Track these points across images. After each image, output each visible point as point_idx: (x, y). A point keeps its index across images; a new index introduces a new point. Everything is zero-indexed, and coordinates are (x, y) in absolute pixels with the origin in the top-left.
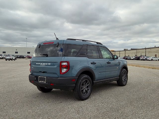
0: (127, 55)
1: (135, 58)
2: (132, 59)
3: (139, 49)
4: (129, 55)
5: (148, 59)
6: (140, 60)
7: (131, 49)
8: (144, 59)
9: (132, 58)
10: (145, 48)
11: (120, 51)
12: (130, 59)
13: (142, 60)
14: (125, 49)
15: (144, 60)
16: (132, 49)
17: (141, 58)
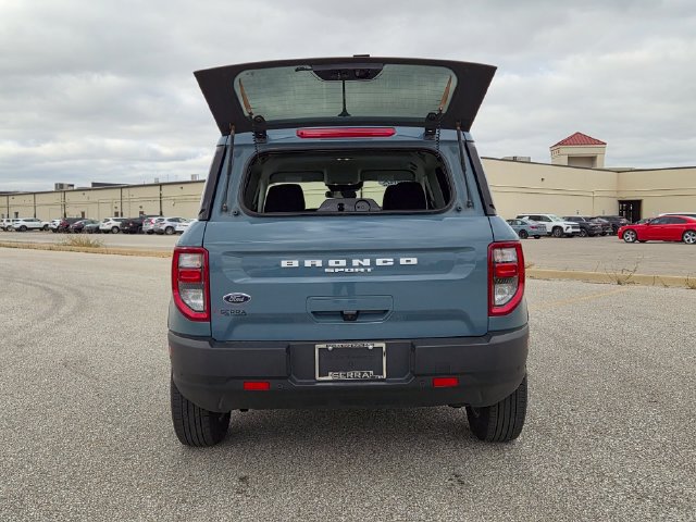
0: (73, 213)
1: (118, 224)
2: (107, 232)
3: (128, 187)
4: (83, 214)
5: (177, 229)
6: (143, 233)
7: (94, 184)
8: (163, 228)
9: (108, 227)
10: (153, 182)
11: (34, 193)
12: (98, 231)
13: (151, 232)
14: (61, 186)
15: (161, 233)
16: (97, 186)
17: (147, 227)
